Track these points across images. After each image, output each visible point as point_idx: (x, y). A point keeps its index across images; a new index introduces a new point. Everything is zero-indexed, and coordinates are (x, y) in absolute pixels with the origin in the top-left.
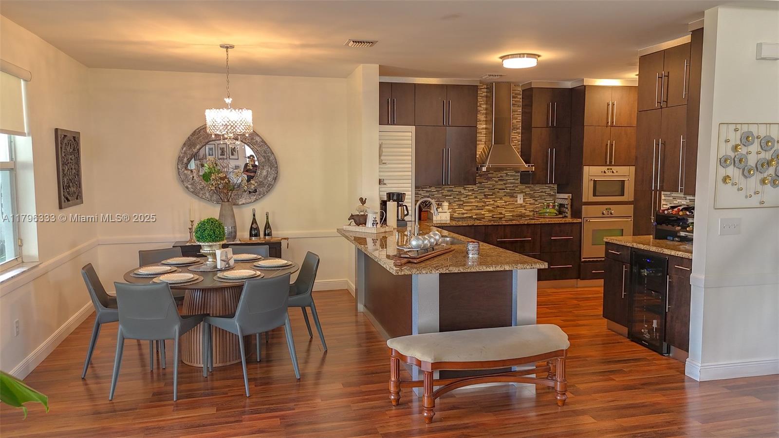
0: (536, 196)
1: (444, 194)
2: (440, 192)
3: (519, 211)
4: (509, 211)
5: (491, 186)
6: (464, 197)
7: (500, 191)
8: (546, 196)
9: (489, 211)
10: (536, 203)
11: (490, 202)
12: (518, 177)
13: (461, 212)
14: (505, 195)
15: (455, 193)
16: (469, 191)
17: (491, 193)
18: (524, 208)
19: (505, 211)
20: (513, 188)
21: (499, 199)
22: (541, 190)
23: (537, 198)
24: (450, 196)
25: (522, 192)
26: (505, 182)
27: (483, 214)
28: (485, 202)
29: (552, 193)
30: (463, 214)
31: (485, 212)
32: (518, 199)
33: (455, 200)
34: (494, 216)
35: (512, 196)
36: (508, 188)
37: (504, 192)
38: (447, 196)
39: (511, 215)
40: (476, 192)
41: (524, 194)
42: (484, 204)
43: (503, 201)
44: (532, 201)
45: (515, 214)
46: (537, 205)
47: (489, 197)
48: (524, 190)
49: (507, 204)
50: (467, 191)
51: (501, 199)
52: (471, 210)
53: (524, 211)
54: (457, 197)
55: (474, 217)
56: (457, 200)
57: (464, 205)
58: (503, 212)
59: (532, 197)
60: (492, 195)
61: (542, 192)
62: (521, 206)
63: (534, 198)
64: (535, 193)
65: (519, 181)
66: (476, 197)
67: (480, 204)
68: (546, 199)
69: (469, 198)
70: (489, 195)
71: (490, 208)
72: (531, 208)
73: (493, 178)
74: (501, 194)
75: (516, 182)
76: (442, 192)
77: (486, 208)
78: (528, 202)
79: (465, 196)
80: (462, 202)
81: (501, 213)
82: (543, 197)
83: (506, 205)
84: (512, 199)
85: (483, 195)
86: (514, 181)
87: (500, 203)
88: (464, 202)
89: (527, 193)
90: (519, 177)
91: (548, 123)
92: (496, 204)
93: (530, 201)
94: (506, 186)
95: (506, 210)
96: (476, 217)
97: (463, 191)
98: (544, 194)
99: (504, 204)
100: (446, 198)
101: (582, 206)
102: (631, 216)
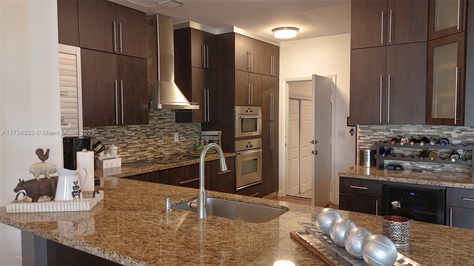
0: (187, 134)
1: (107, 136)
2: (103, 133)
3: (176, 149)
4: (168, 150)
5: (152, 125)
6: (128, 139)
7: (160, 130)
8: (194, 133)
9: (152, 152)
10: (188, 141)
11: (151, 142)
12: (173, 116)
13: (125, 156)
14: (164, 135)
15: (119, 134)
16: (133, 131)
17: (153, 133)
18: (179, 146)
19: (165, 151)
20: (171, 127)
21: (159, 139)
22: (190, 128)
23: (188, 136)
24: (113, 138)
25: (177, 131)
26: (163, 121)
27: (146, 156)
28: (147, 143)
29: (198, 131)
30: (128, 157)
31: (148, 153)
32: (175, 136)
33: (119, 142)
34: (156, 157)
35: (170, 136)
36: (166, 127)
37: (163, 131)
38: (110, 138)
39: (170, 154)
40: (139, 132)
41: (179, 132)
42: (146, 145)
43: (163, 141)
44: (185, 140)
45: (172, 152)
46: (188, 143)
47: (150, 137)
48: (178, 129)
49: (166, 143)
50: (131, 131)
51: (161, 138)
52: (135, 152)
53: (179, 149)
54: (121, 138)
55: (138, 159)
56: (121, 142)
57: (128, 147)
58: (163, 152)
59: (185, 135)
60: (153, 135)
61: (191, 130)
62: (177, 144)
63: (186, 136)
64: (186, 131)
65: (174, 120)
66: (139, 138)
67: (143, 145)
68: (194, 137)
69: (132, 140)
70: (150, 135)
71: (152, 148)
72: (184, 145)
73: (154, 117)
74: (161, 134)
75: (172, 121)
76: (105, 133)
77: (148, 149)
78: (182, 140)
79: (129, 137)
80: (126, 144)
81: (161, 153)
82: (192, 135)
83: (165, 144)
84: (170, 138)
85: (145, 135)
86: (170, 120)
87: (160, 142)
88: (128, 144)
89: (181, 131)
90: (175, 116)
91: (202, 65)
92: (157, 144)
93: (183, 139)
94: (165, 125)
95: (165, 149)
96: (139, 159)
97: (126, 132)
98: (192, 132)
99: (164, 143)
100: (110, 140)
101: (235, 142)
102: (261, 148)
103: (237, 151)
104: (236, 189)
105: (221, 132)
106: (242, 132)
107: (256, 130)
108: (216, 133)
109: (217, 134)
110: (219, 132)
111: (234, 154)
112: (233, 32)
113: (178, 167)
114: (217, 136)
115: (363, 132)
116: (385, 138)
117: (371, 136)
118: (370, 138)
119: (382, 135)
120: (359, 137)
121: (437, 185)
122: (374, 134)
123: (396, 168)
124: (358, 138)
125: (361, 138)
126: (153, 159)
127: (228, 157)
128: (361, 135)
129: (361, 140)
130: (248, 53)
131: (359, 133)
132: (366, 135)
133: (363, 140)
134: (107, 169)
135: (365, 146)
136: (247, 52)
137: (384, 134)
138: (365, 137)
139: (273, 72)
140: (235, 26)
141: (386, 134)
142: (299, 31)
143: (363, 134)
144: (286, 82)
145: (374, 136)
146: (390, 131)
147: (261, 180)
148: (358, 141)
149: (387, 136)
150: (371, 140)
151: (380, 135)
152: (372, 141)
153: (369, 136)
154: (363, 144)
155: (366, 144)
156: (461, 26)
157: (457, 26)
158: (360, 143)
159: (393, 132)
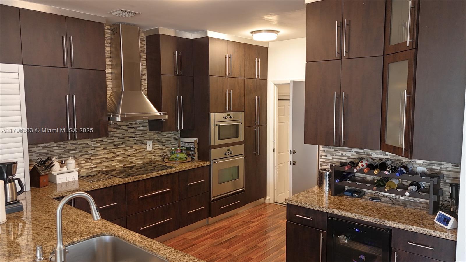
0: (163, 141)
1: (67, 148)
2: (62, 146)
3: (149, 157)
4: (139, 159)
5: (121, 135)
6: (92, 150)
7: (130, 139)
8: (172, 140)
9: (120, 161)
10: (163, 148)
11: (120, 152)
12: (146, 124)
13: (88, 167)
14: (135, 143)
15: (81, 145)
16: (97, 142)
17: (121, 143)
18: (153, 154)
19: (136, 159)
20: (143, 135)
21: (129, 148)
22: (167, 135)
23: (164, 143)
24: (75, 150)
25: (151, 139)
26: (134, 130)
27: (114, 166)
28: (115, 153)
29: (176, 137)
30: (92, 168)
31: (116, 163)
32: (148, 146)
33: (81, 154)
34: (125, 166)
35: (142, 144)
36: (137, 136)
37: (134, 140)
38: (71, 150)
39: (142, 162)
40: (105, 143)
41: (153, 140)
42: (114, 155)
43: (134, 150)
44: (160, 147)
45: (145, 161)
46: (164, 150)
47: (119, 147)
48: (152, 137)
49: (138, 152)
50: (95, 142)
51: (131, 147)
52: (101, 163)
53: (153, 157)
54: (84, 150)
55: (104, 170)
56: (84, 153)
57: (92, 158)
58: (134, 160)
59: (160, 142)
60: (122, 144)
61: (168, 137)
62: (151, 152)
63: (162, 144)
64: (162, 138)
65: (147, 128)
66: (105, 149)
67: (110, 156)
68: (172, 143)
69: (97, 150)
70: (119, 144)
71: (120, 158)
72: (159, 153)
73: (122, 127)
74: (131, 143)
75: (145, 129)
76: (65, 146)
77: (116, 159)
78: (157, 148)
79: (93, 148)
80: (90, 156)
81: (132, 162)
82: (169, 142)
83: (136, 153)
84: (142, 147)
85: (113, 145)
86: (142, 128)
87: (130, 151)
88: (92, 155)
89: (155, 139)
90: (148, 124)
91: (175, 72)
92: (126, 153)
93: (159, 146)
94: (136, 133)
95: (137, 158)
96: (106, 169)
97: (90, 143)
98: (170, 139)
99: (135, 152)
100: (71, 152)
101: (210, 150)
102: (243, 154)
103: (212, 160)
104: (211, 199)
105: (197, 139)
106: (218, 140)
107: (237, 137)
108: (192, 140)
109: (194, 142)
110: (196, 139)
111: (209, 163)
112: (206, 36)
113: (137, 181)
114: (194, 143)
115: (324, 151)
116: (347, 159)
117: (333, 155)
118: (332, 158)
119: (344, 155)
120: (321, 155)
121: (381, 224)
122: (337, 154)
123: (353, 194)
124: (321, 157)
125: (323, 157)
126: (122, 168)
127: (200, 166)
128: (323, 154)
129: (323, 159)
130: (226, 58)
131: (321, 152)
132: (328, 154)
133: (325, 159)
134: (61, 184)
135: (327, 166)
136: (225, 56)
137: (346, 155)
138: (326, 156)
139: (258, 75)
140: (210, 30)
141: (349, 154)
142: (278, 34)
143: (325, 153)
144: (275, 84)
145: (336, 155)
146: (352, 152)
147: (243, 188)
148: (320, 160)
149: (349, 156)
150: (333, 160)
151: (342, 155)
152: (335, 161)
153: (331, 155)
154: (325, 164)
155: (328, 164)
156: (411, 42)
157: (407, 41)
158: (322, 162)
159: (355, 153)
